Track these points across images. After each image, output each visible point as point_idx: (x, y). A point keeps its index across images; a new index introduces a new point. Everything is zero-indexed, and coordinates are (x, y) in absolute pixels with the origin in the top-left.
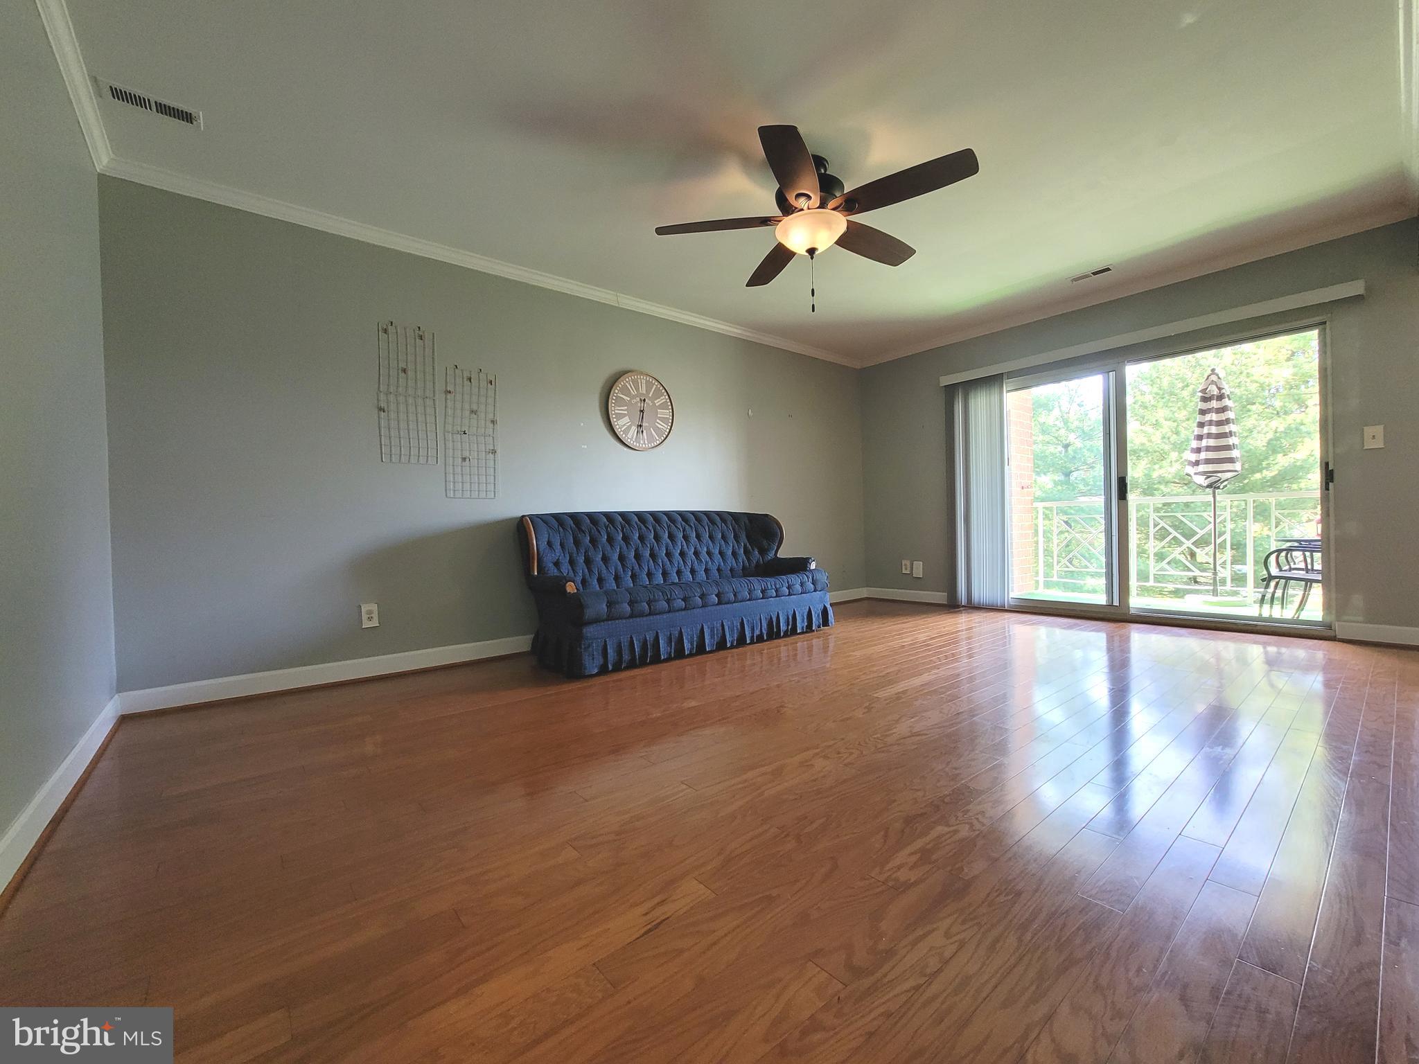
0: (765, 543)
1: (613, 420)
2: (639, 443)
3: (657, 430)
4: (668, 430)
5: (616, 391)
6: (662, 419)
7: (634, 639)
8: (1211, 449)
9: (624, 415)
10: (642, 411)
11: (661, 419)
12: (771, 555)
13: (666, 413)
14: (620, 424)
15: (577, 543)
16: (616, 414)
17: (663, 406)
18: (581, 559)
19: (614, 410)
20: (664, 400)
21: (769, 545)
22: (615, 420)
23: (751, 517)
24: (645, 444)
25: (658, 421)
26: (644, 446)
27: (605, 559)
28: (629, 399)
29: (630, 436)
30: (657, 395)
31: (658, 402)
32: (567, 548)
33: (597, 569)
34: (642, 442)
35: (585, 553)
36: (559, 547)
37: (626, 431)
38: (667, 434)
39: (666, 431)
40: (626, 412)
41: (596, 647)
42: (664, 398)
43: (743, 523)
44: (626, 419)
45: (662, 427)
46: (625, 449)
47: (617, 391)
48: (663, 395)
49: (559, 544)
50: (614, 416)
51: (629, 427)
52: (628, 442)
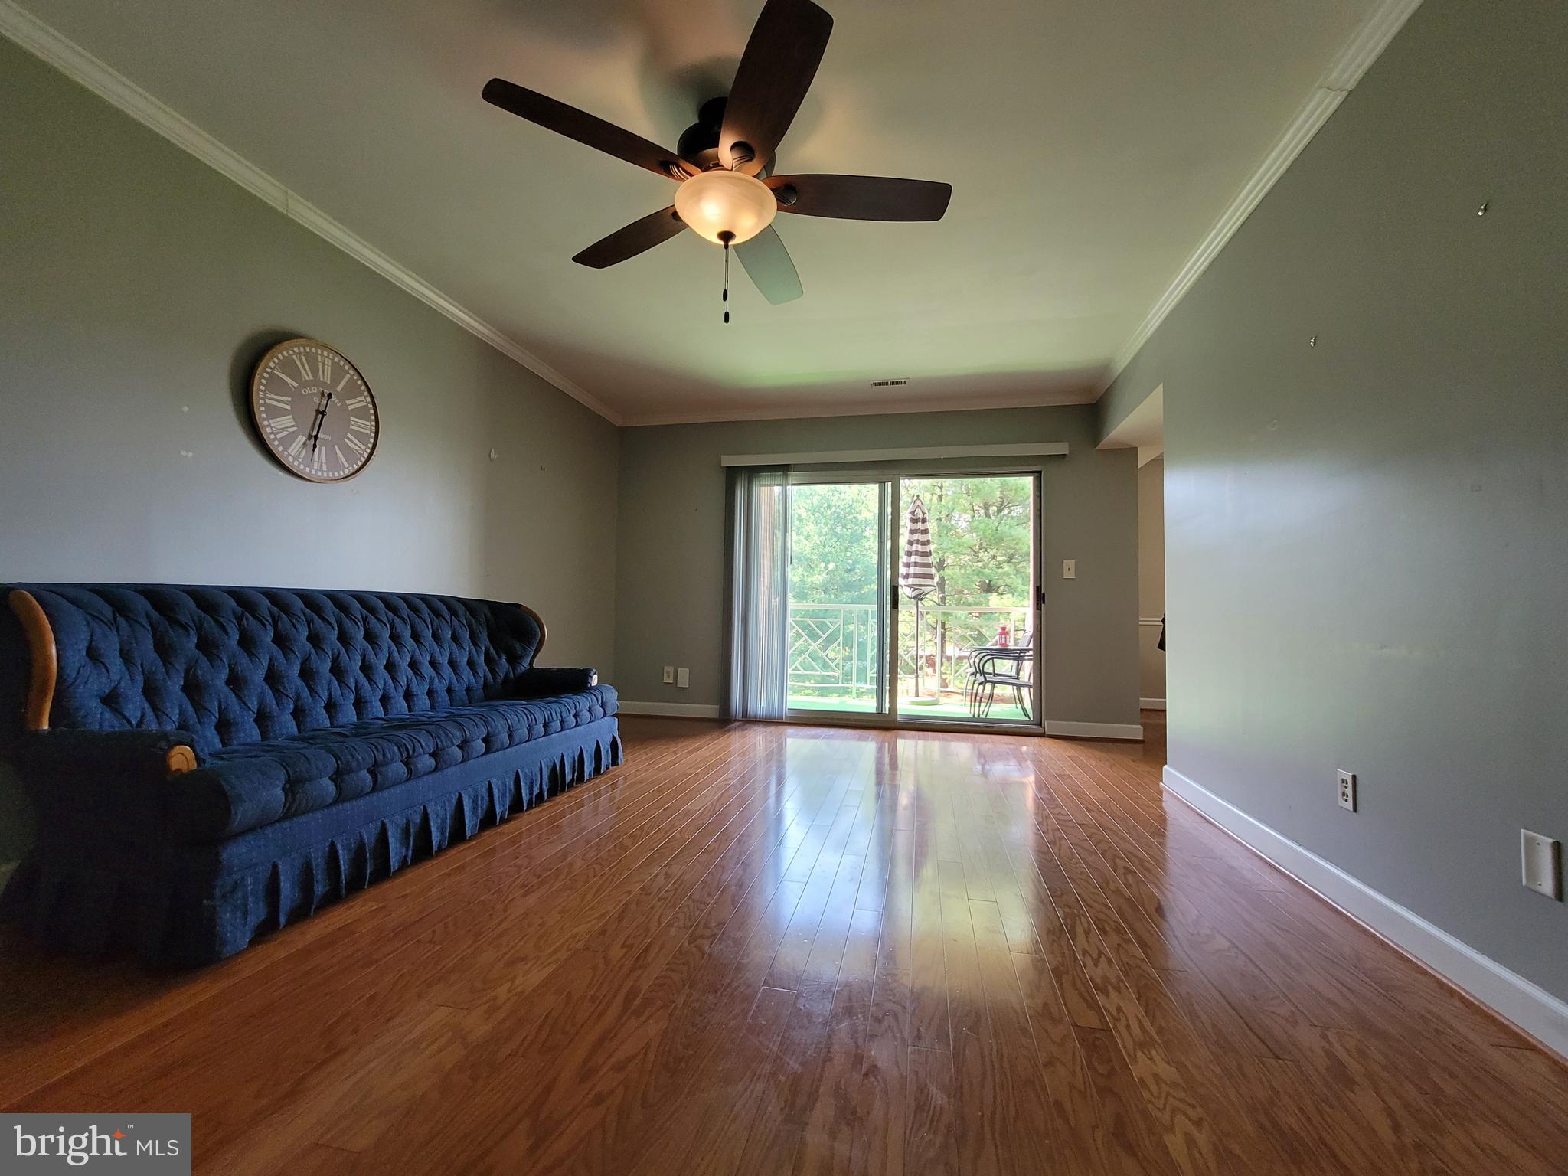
0: (518, 647)
1: (261, 415)
2: (312, 468)
3: (347, 451)
4: (366, 455)
5: (270, 365)
6: (360, 436)
7: (339, 846)
8: (918, 565)
9: (284, 413)
10: (321, 413)
11: (355, 433)
12: (525, 664)
13: (366, 426)
14: (274, 428)
15: (164, 650)
16: (265, 405)
17: (360, 413)
18: (175, 685)
19: (263, 399)
20: (364, 404)
21: (525, 649)
22: (264, 416)
23: (495, 607)
24: (322, 471)
25: (349, 435)
26: (319, 473)
27: (236, 682)
28: (296, 385)
29: (293, 453)
30: (351, 392)
31: (353, 404)
32: (138, 662)
33: (216, 704)
34: (316, 466)
35: (187, 671)
36: (119, 661)
37: (288, 441)
38: (363, 460)
39: (362, 455)
40: (288, 407)
41: (253, 884)
42: (363, 401)
43: (483, 616)
44: (288, 421)
45: (357, 448)
46: (281, 474)
47: (272, 365)
48: (361, 394)
49: (117, 653)
50: (262, 409)
51: (292, 437)
52: (289, 460)
